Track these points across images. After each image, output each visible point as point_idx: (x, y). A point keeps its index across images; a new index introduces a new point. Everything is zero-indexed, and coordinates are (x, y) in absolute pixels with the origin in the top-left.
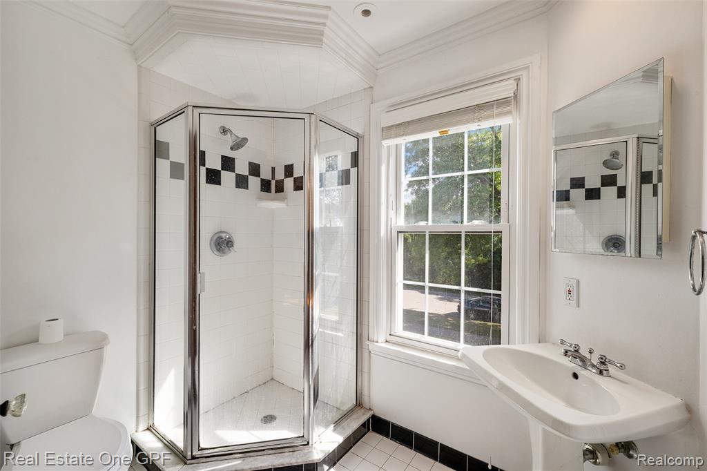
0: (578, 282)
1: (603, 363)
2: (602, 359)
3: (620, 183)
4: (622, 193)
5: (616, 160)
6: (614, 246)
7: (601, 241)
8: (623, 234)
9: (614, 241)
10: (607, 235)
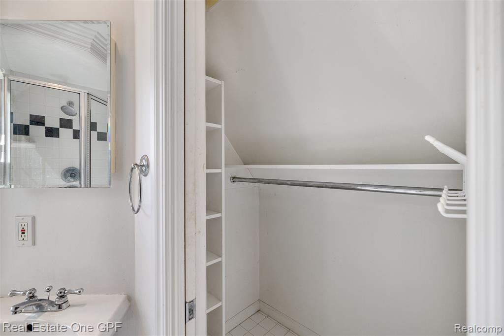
0: (34, 218)
1: (62, 297)
2: (61, 293)
3: (76, 126)
4: (76, 134)
5: (71, 108)
6: (71, 176)
7: (60, 173)
8: (78, 167)
9: (71, 172)
10: (65, 168)
